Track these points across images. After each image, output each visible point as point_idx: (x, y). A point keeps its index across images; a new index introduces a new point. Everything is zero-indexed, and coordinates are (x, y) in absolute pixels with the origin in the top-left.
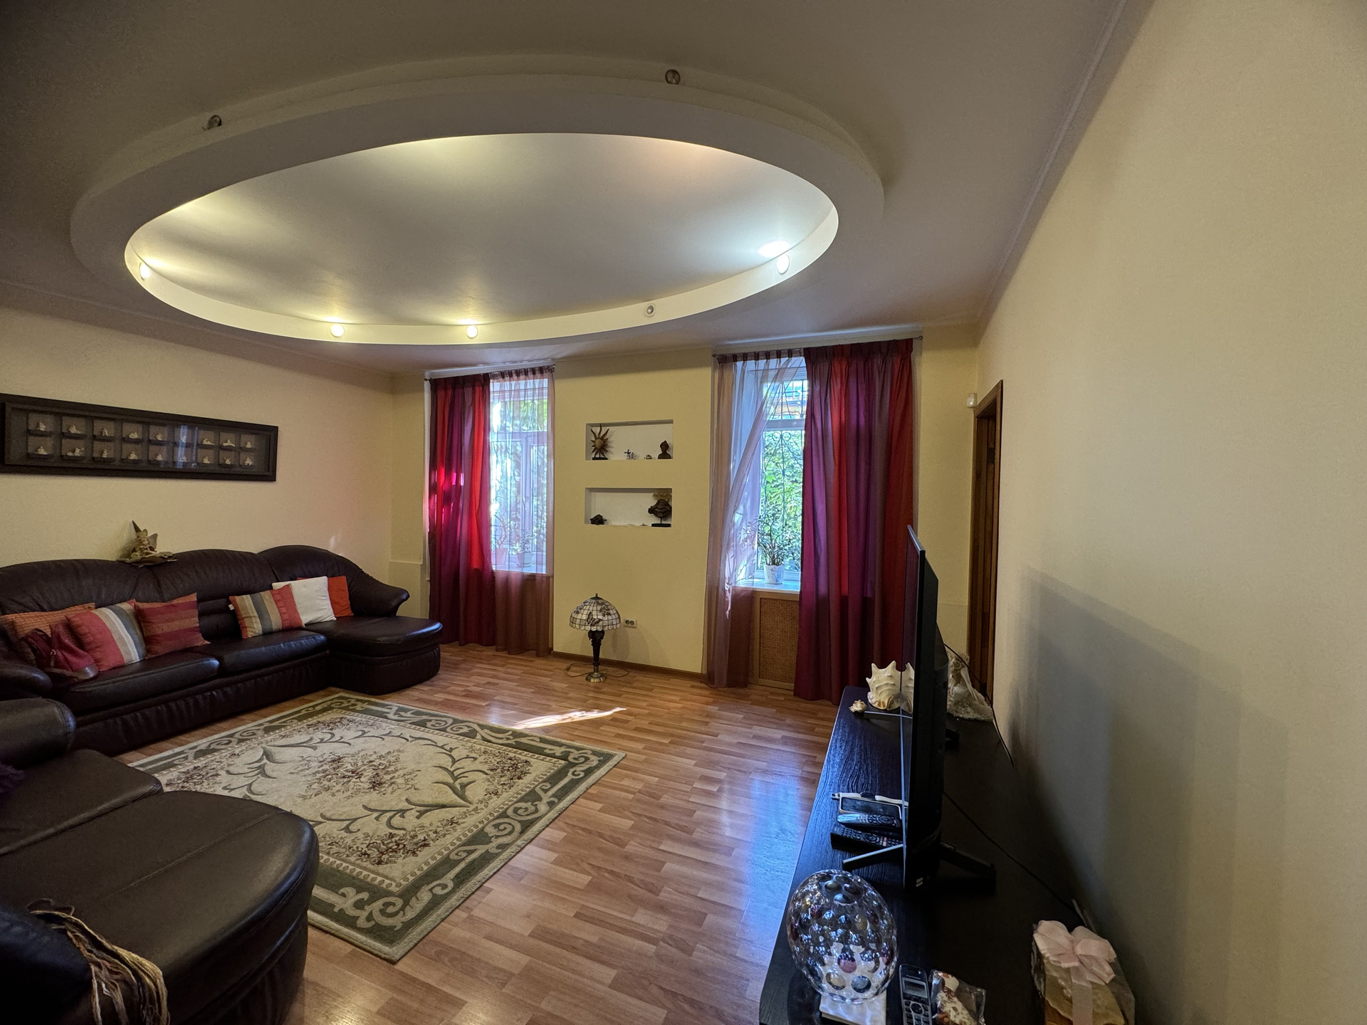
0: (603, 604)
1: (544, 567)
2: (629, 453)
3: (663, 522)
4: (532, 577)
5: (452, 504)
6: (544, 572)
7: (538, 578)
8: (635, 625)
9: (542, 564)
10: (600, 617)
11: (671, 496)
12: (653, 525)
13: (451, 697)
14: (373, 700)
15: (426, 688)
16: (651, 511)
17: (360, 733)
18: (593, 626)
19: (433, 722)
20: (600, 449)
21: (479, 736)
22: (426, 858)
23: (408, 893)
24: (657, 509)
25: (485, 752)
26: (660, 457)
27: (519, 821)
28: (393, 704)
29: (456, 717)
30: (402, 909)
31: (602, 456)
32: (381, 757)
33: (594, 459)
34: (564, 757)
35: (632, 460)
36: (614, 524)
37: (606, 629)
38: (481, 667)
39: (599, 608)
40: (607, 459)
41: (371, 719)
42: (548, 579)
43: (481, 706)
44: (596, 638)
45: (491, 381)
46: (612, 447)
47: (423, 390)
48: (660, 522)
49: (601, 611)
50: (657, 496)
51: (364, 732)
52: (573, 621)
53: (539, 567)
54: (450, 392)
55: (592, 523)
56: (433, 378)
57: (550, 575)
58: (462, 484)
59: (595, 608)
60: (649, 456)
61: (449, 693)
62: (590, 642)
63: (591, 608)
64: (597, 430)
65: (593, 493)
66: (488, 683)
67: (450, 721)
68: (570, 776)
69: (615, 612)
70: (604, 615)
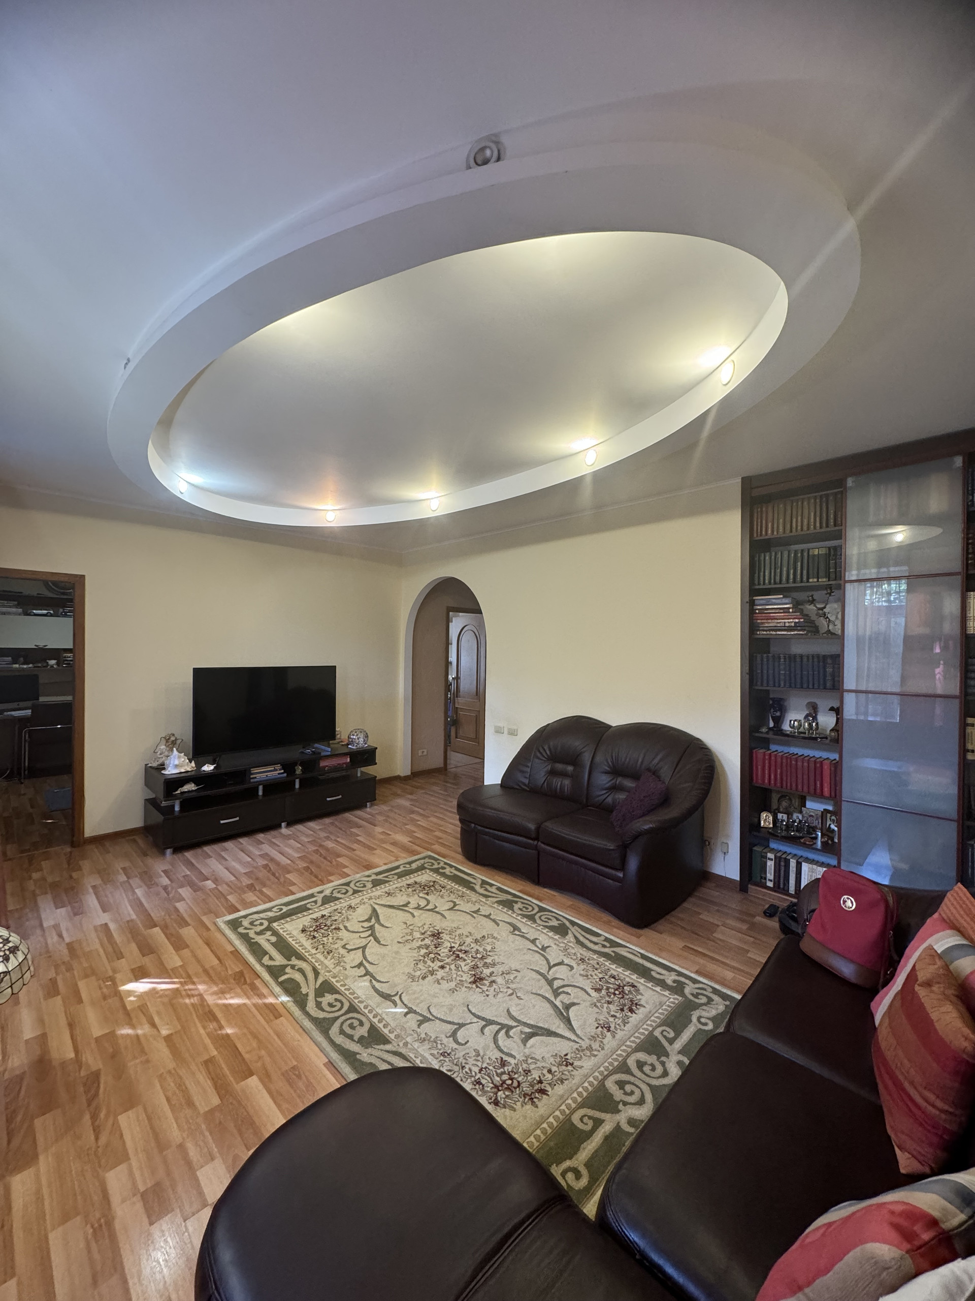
22: (411, 879)
23: (422, 868)
30: (425, 863)
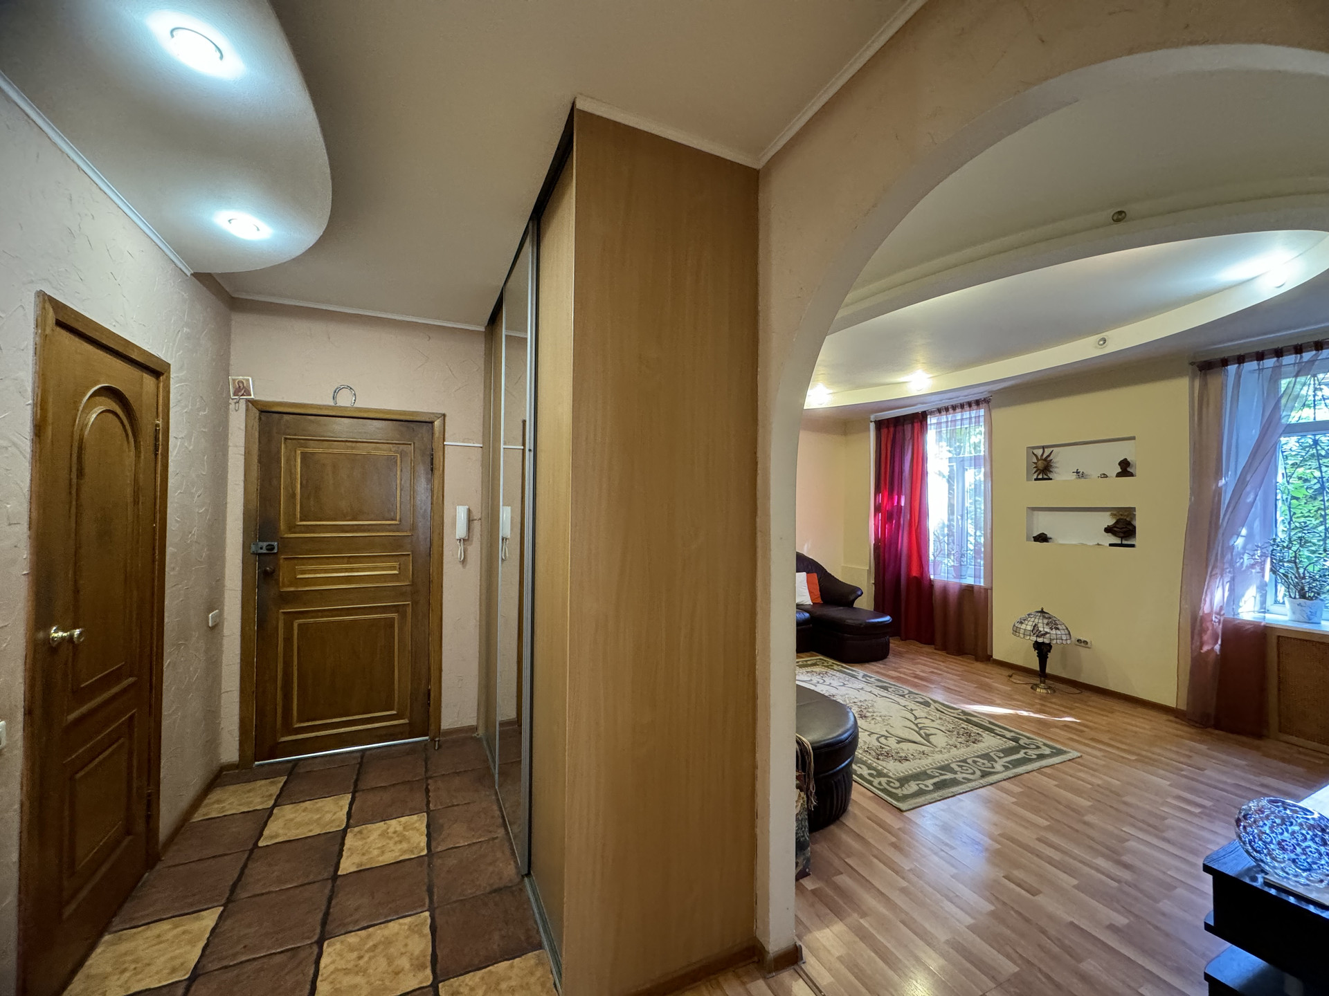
0: (1050, 618)
1: (982, 580)
2: (1077, 472)
3: (1124, 542)
4: (970, 589)
5: (894, 521)
6: (982, 584)
7: (976, 589)
8: (1089, 645)
9: (980, 578)
10: (1048, 630)
11: (1135, 515)
12: (1111, 545)
13: (902, 675)
14: (844, 665)
15: (882, 666)
16: (1108, 530)
17: (842, 684)
18: (1040, 637)
19: (892, 689)
20: (1044, 469)
21: (932, 706)
22: (910, 767)
23: (902, 781)
24: (1115, 529)
25: (940, 718)
26: (1119, 475)
27: (980, 770)
28: (859, 671)
29: (911, 690)
30: (901, 787)
31: (1046, 477)
32: (861, 701)
33: (1036, 480)
34: (1015, 740)
35: (1083, 480)
36: (1061, 542)
37: (1054, 642)
38: (923, 659)
39: (1046, 621)
40: (1051, 479)
41: (847, 677)
42: (987, 592)
43: (931, 688)
44: (1043, 650)
45: (928, 417)
46: (1056, 467)
47: (869, 430)
48: (1120, 542)
49: (1047, 624)
50: (1115, 515)
51: (844, 684)
52: (1016, 631)
53: (977, 579)
54: (892, 429)
55: (1035, 541)
56: (877, 420)
57: (988, 586)
58: (903, 504)
59: (1040, 621)
60: (1104, 474)
61: (900, 672)
62: (1035, 653)
63: (1036, 621)
64: (1039, 452)
65: (1036, 513)
66: (932, 672)
67: (906, 692)
68: (1021, 755)
69: (1064, 628)
70: (1051, 629)
